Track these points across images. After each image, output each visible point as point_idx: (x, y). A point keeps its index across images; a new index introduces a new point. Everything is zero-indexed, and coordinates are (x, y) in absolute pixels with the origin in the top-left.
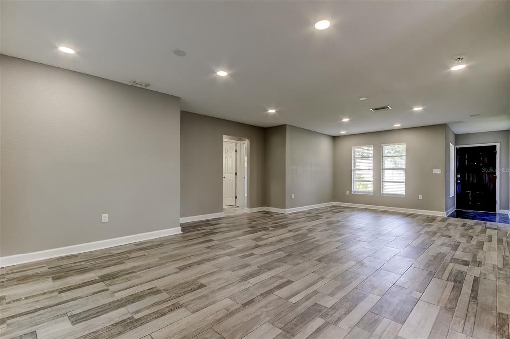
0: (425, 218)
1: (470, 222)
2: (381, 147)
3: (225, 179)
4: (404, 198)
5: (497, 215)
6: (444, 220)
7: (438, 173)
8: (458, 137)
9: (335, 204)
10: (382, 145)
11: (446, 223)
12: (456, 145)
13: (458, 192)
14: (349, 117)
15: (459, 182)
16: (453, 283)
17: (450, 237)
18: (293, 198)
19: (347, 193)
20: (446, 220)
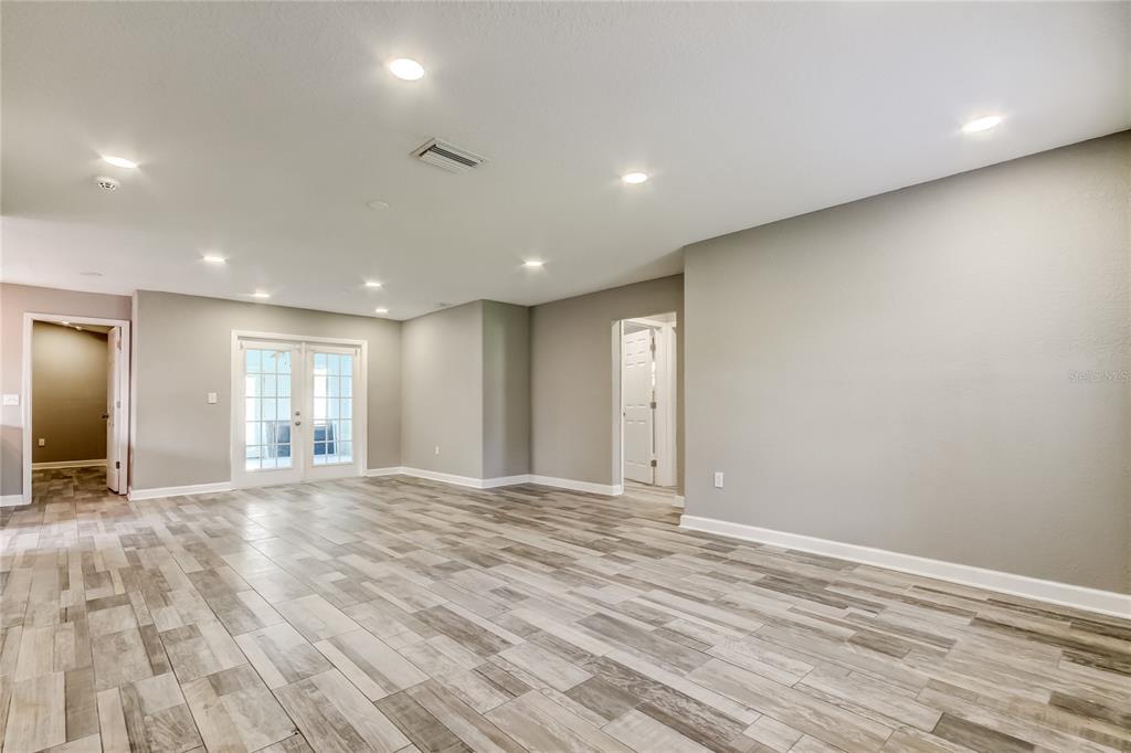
16: (98, 571)
17: (217, 684)
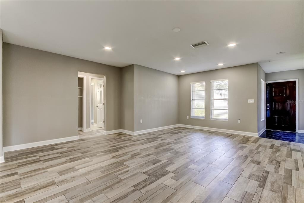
0: (241, 138)
1: (277, 143)
2: (210, 82)
3: (98, 108)
4: (227, 122)
5: (297, 135)
6: (256, 141)
7: (252, 102)
8: (267, 75)
9: (179, 125)
10: (211, 81)
11: (257, 145)
12: (266, 81)
13: (268, 116)
14: (180, 57)
15: (268, 109)
17: (259, 163)
18: (141, 122)
19: (188, 117)
20: (258, 140)
